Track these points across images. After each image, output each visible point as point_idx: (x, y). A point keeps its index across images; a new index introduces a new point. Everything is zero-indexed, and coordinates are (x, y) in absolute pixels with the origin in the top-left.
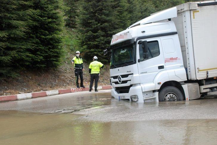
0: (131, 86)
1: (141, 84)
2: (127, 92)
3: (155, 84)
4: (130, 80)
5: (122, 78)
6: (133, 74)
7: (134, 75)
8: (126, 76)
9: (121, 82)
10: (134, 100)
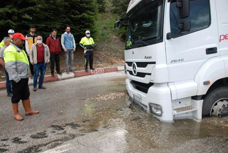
0: (151, 84)
1: (169, 84)
2: (146, 91)
3: (198, 85)
4: (150, 74)
5: (138, 66)
6: (154, 63)
7: (157, 66)
8: (143, 65)
9: (136, 73)
10: (155, 111)
